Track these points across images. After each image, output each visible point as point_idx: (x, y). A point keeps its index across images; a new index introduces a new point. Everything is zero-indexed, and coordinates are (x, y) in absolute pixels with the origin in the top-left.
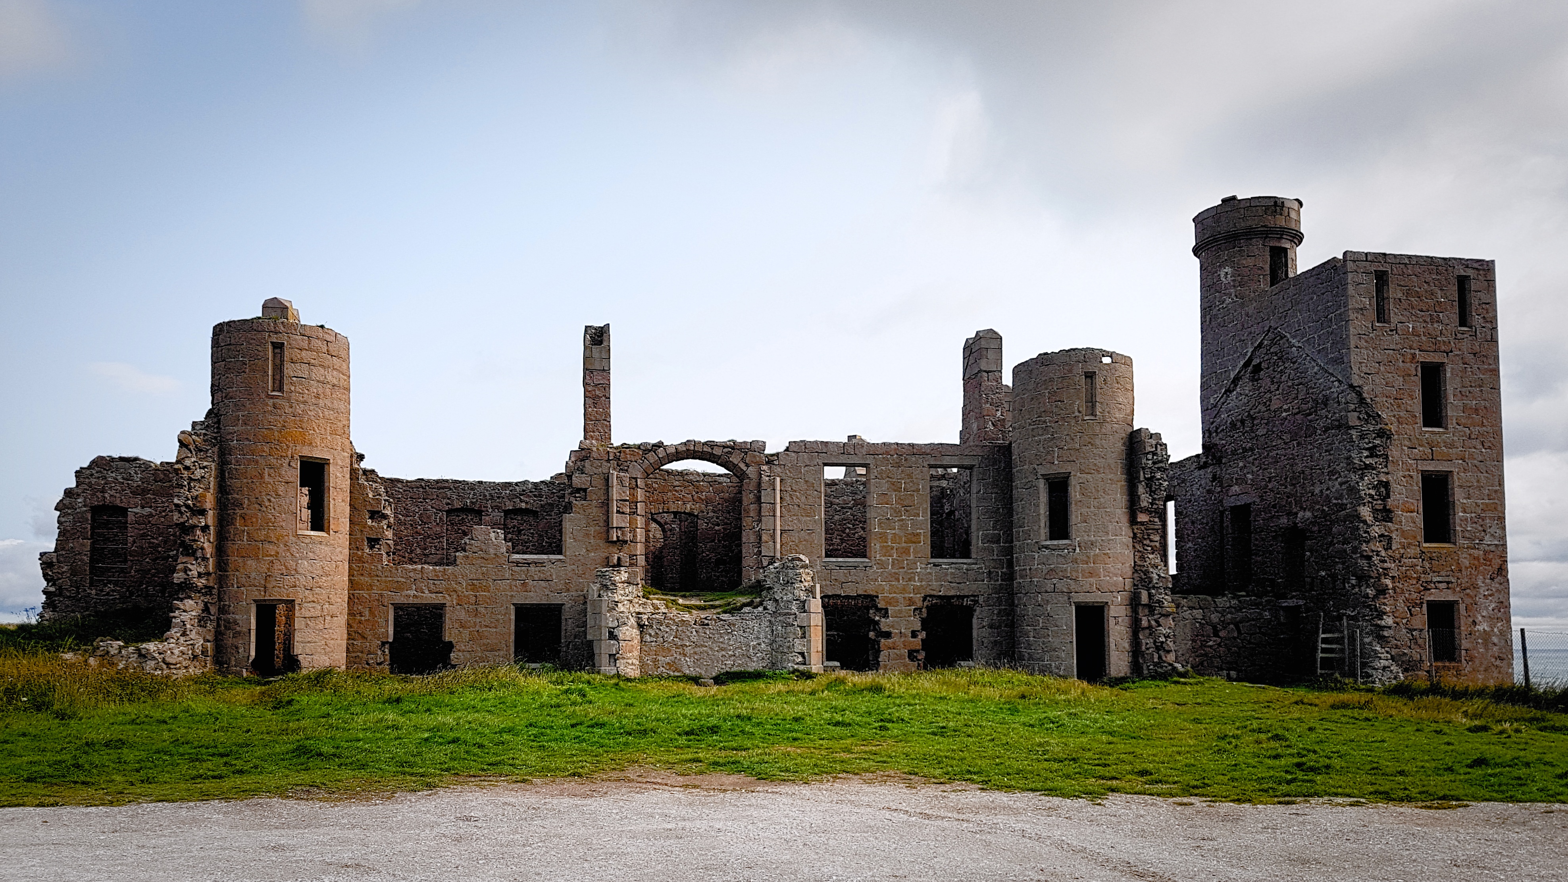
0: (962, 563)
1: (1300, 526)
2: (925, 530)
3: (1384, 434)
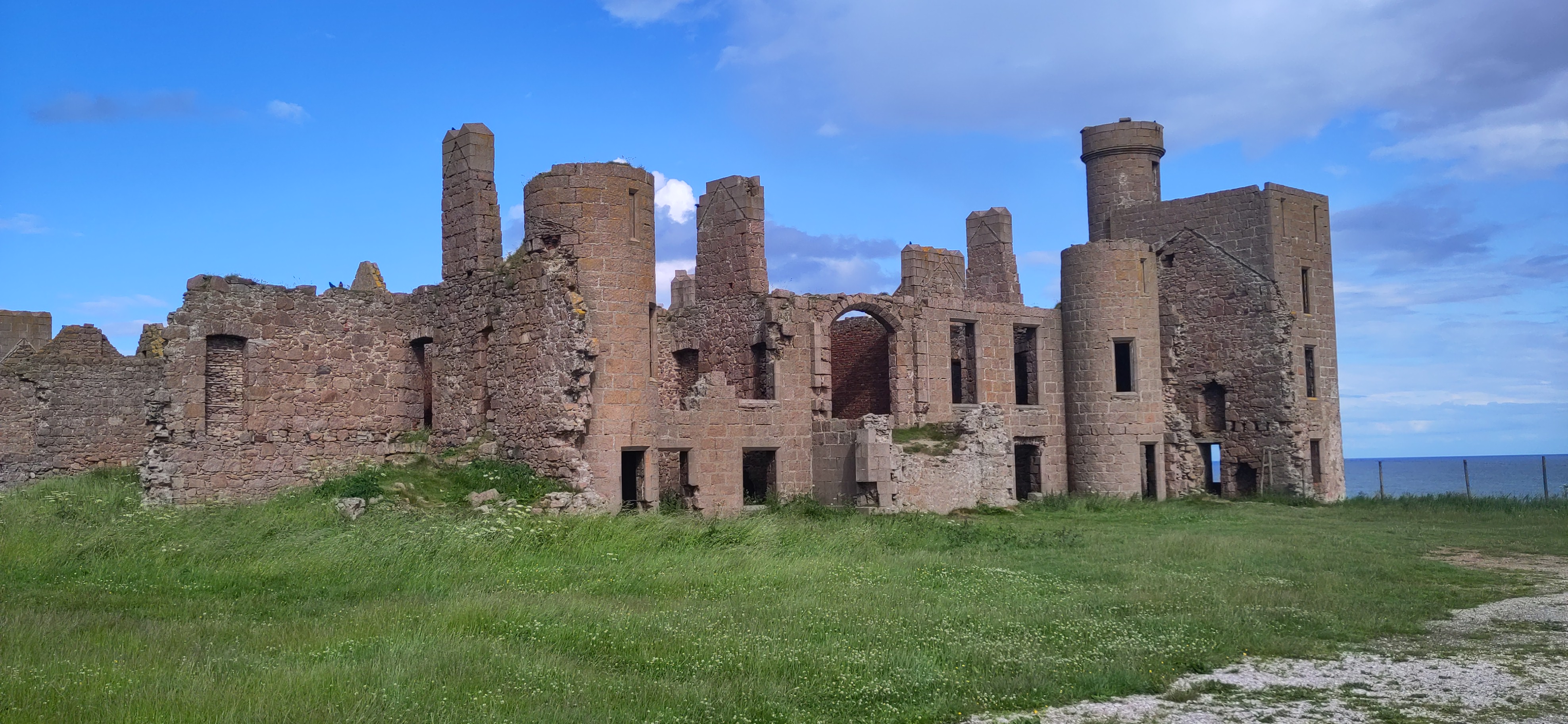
0: (1035, 409)
1: (1220, 382)
2: (1012, 381)
3: (1292, 318)
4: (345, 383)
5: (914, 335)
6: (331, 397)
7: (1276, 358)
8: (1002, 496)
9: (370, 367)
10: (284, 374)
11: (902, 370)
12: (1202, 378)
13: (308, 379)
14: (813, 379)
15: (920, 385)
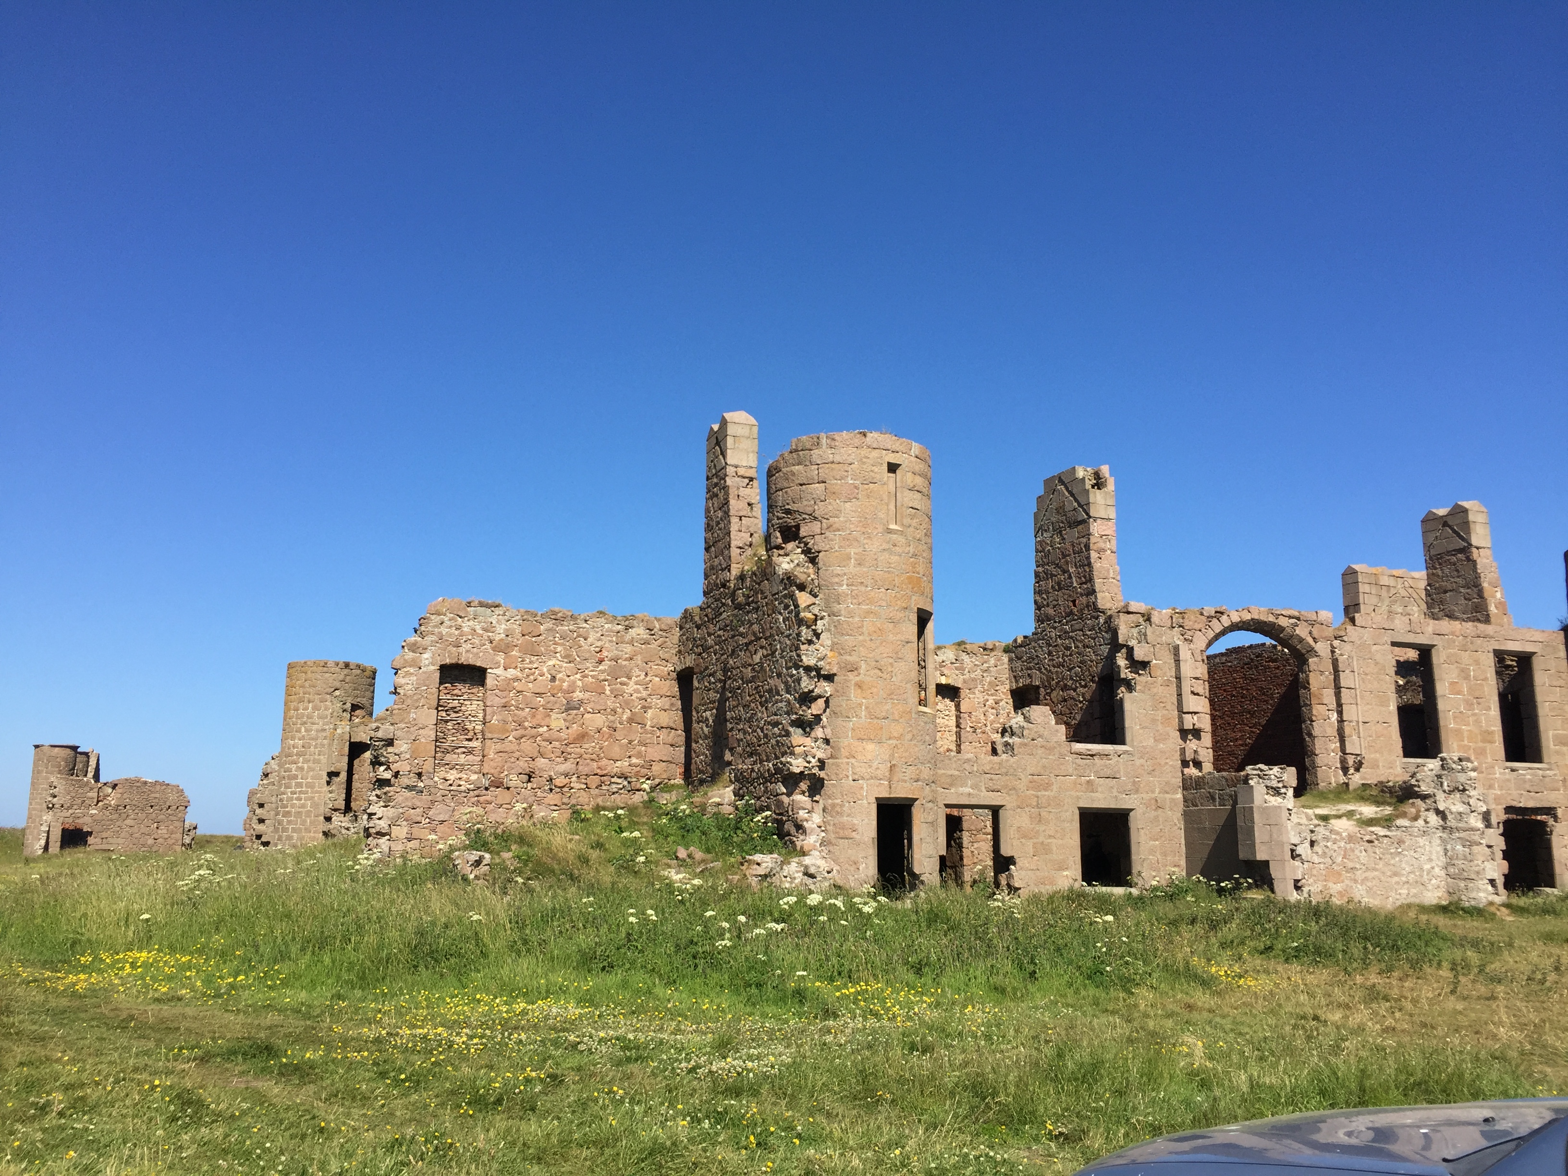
0: (1538, 769)
2: (1497, 729)
4: (599, 720)
5: (1335, 663)
6: (582, 737)
8: (1479, 890)
9: (627, 704)
10: (528, 710)
11: (1318, 710)
13: (554, 716)
14: (1181, 721)
15: (1347, 730)
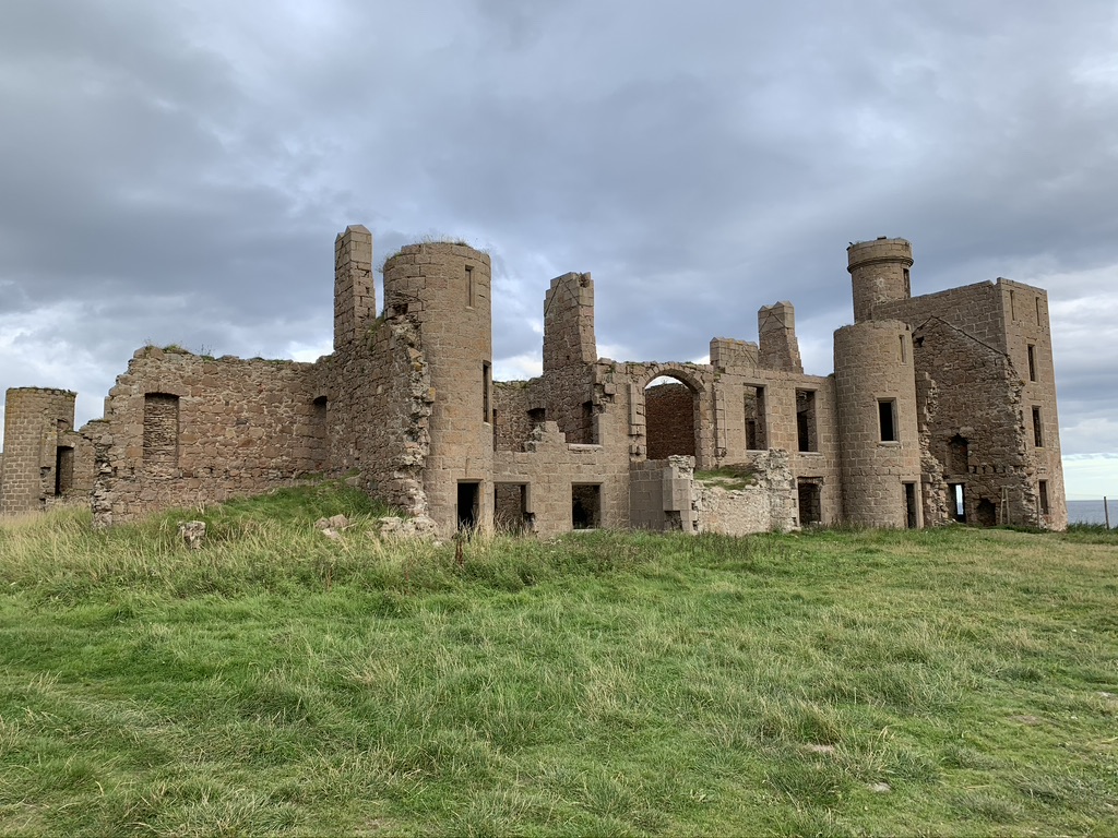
0: (815, 455)
1: (963, 435)
2: (796, 433)
3: (1022, 384)
4: (260, 431)
5: (714, 395)
6: (248, 443)
7: (1010, 416)
8: (788, 523)
9: (279, 420)
10: (209, 424)
11: (704, 423)
12: (948, 432)
13: (228, 428)
14: (630, 429)
15: (719, 434)
